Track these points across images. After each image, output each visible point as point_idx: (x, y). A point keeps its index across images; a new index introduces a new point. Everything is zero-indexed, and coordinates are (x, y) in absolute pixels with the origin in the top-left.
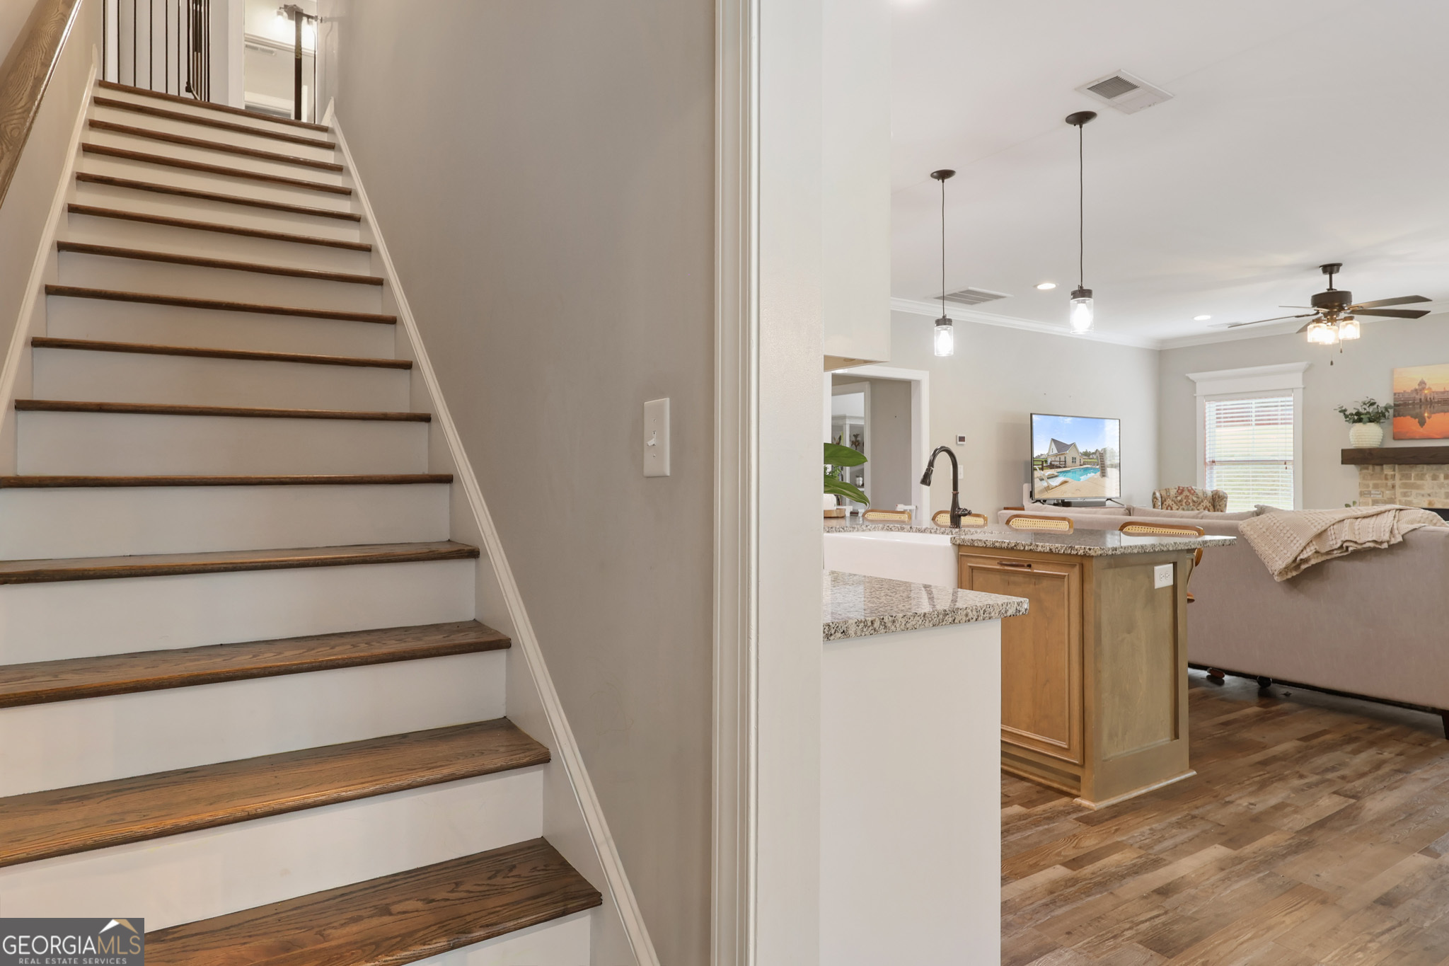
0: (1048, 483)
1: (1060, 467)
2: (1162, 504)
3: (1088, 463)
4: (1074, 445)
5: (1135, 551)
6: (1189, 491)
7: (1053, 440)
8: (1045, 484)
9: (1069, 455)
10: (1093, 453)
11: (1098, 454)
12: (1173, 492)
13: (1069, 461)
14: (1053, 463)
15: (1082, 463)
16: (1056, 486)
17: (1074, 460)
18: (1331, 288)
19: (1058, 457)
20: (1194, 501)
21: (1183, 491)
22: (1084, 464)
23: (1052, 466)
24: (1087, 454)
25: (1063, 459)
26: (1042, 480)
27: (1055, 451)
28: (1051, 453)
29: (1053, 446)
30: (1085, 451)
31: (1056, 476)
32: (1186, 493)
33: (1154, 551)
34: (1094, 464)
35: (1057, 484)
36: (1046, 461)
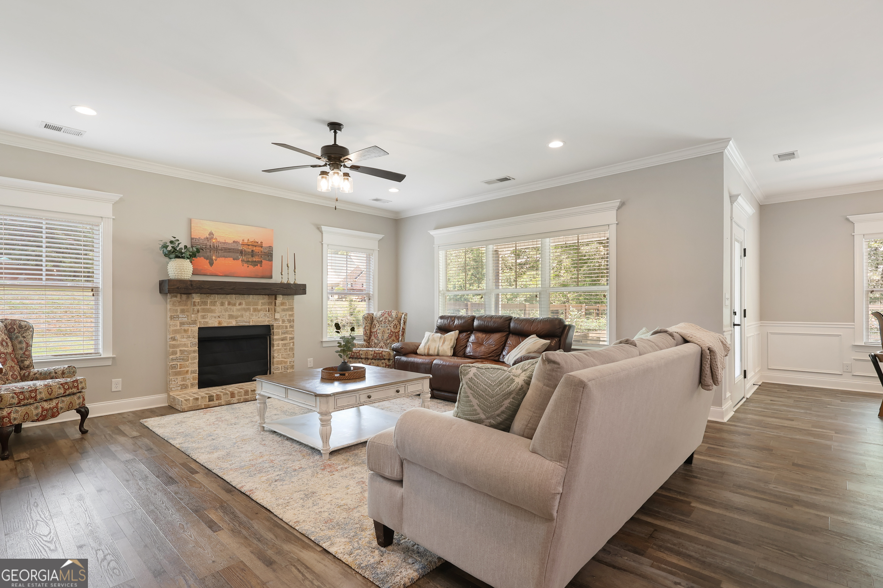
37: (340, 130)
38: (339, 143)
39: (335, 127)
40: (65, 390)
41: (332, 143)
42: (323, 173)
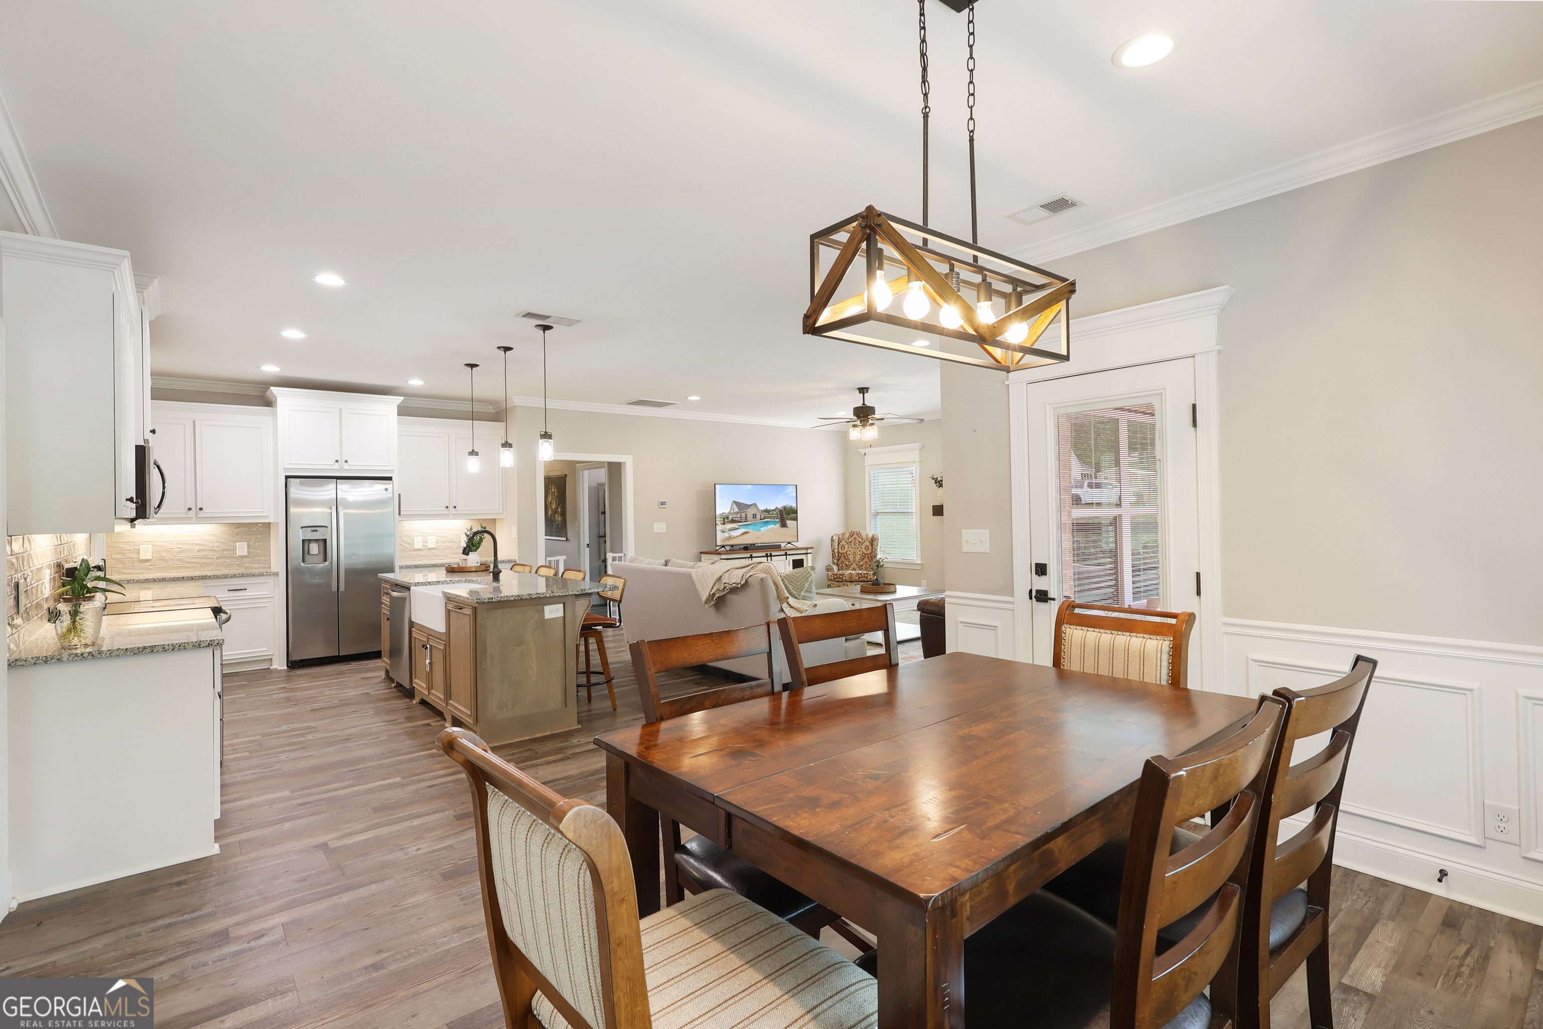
0: (729, 534)
1: (741, 522)
2: (839, 544)
3: (768, 518)
4: (755, 505)
5: (512, 599)
6: (857, 534)
7: (734, 502)
8: (726, 535)
9: (750, 512)
10: (773, 510)
11: (777, 511)
12: (847, 535)
13: (750, 517)
14: (734, 519)
15: (762, 518)
16: (737, 536)
17: (754, 516)
18: (864, 404)
19: (739, 515)
20: (859, 542)
21: (853, 534)
22: (764, 518)
23: (733, 521)
24: (766, 511)
25: (743, 515)
26: (723, 532)
27: (736, 510)
28: (732, 512)
29: (734, 506)
30: (765, 508)
31: (738, 529)
32: (855, 536)
33: (531, 598)
34: (774, 518)
35: (738, 535)
36: (728, 518)
37: (867, 392)
38: (868, 404)
39: (863, 390)
40: (859, 578)
41: (860, 405)
42: (854, 426)
